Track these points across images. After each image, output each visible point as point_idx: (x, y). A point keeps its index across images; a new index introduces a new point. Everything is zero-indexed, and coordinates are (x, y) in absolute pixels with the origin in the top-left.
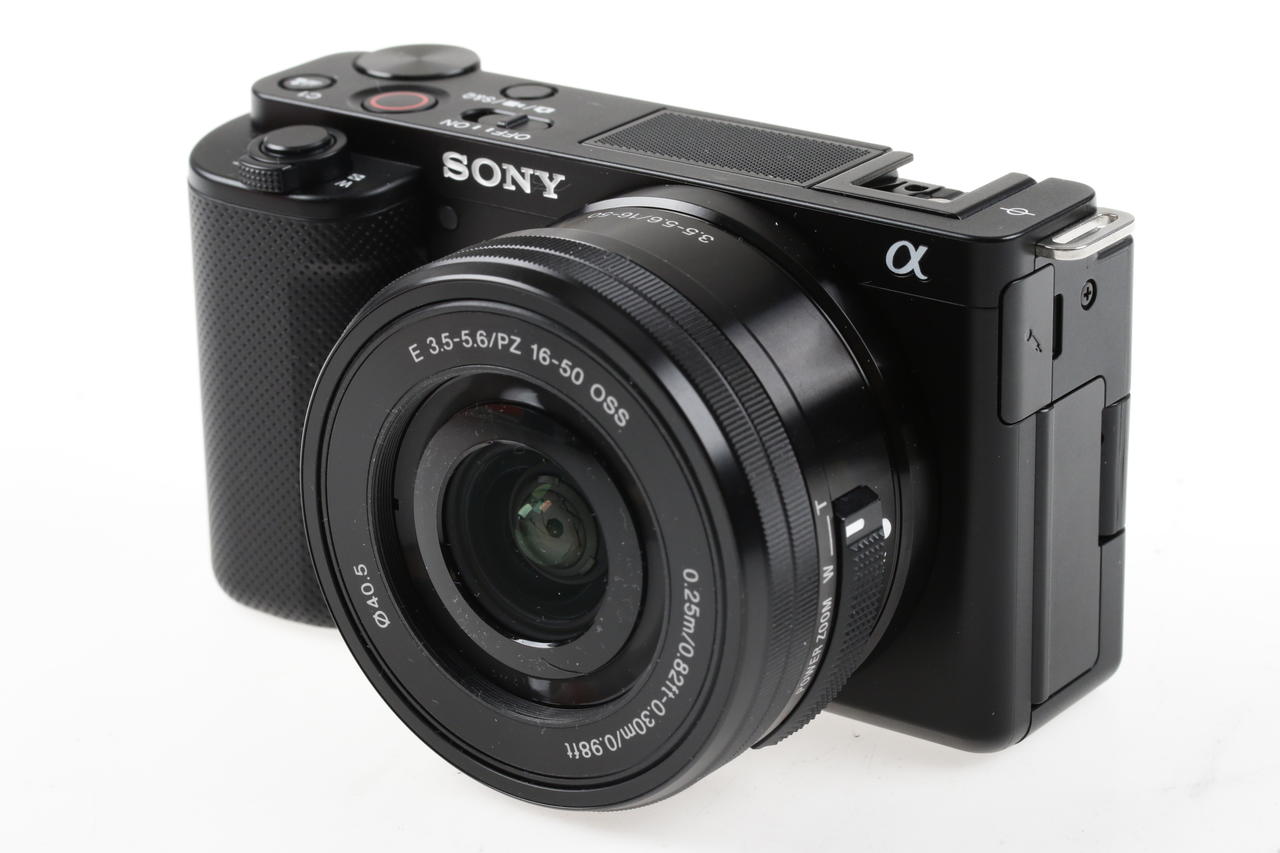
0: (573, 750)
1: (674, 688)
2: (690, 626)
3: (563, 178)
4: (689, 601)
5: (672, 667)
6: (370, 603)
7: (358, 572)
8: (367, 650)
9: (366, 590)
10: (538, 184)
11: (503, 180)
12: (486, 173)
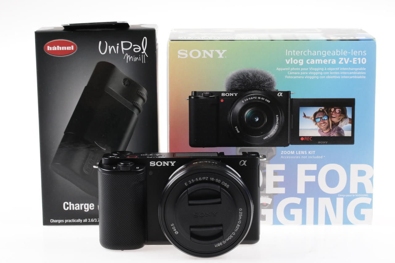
0: (216, 245)
1: (237, 230)
2: (240, 218)
3: (175, 162)
4: (240, 214)
5: (237, 226)
6: (174, 230)
7: (172, 225)
8: (174, 239)
9: (173, 228)
10: (170, 164)
11: (163, 164)
12: (159, 164)
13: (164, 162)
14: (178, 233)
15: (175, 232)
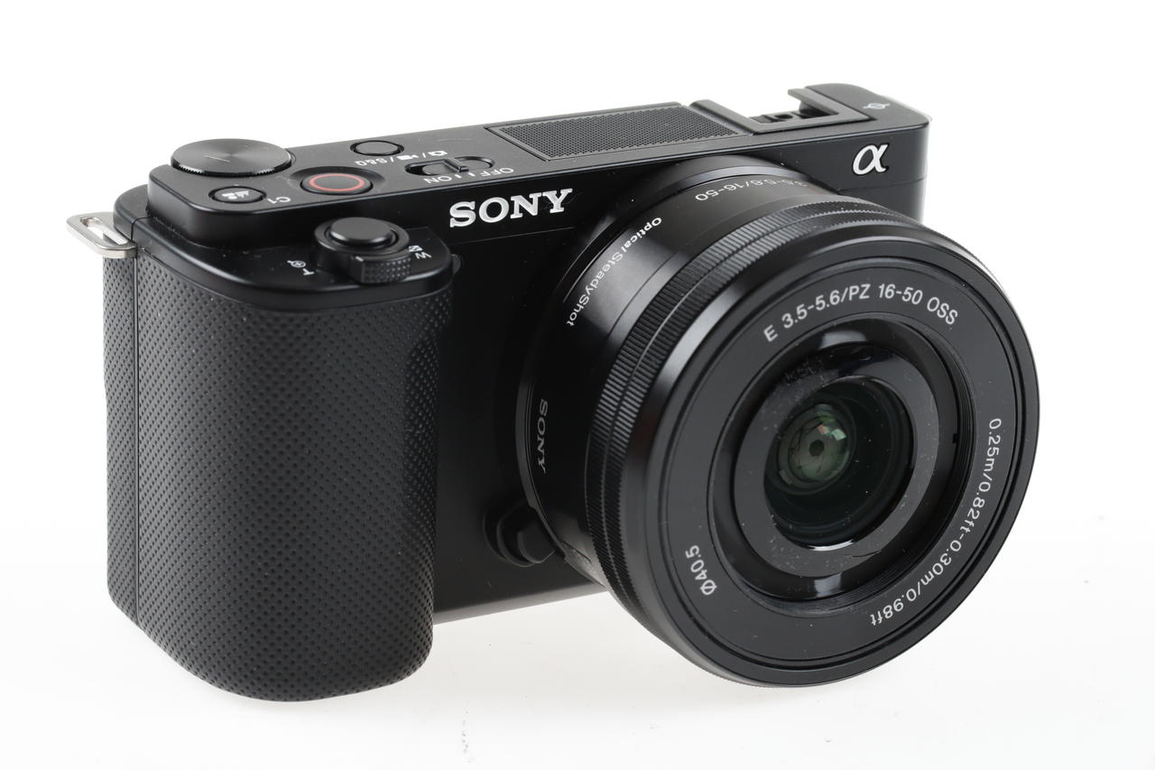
0: (877, 617)
1: (971, 524)
2: (990, 466)
3: (570, 191)
4: (993, 445)
5: (971, 506)
6: (698, 578)
7: (689, 555)
8: (695, 622)
9: (696, 567)
10: (545, 204)
11: (511, 211)
12: (494, 210)
13: (519, 200)
14: (714, 587)
15: (703, 588)
